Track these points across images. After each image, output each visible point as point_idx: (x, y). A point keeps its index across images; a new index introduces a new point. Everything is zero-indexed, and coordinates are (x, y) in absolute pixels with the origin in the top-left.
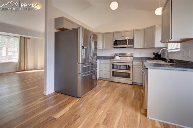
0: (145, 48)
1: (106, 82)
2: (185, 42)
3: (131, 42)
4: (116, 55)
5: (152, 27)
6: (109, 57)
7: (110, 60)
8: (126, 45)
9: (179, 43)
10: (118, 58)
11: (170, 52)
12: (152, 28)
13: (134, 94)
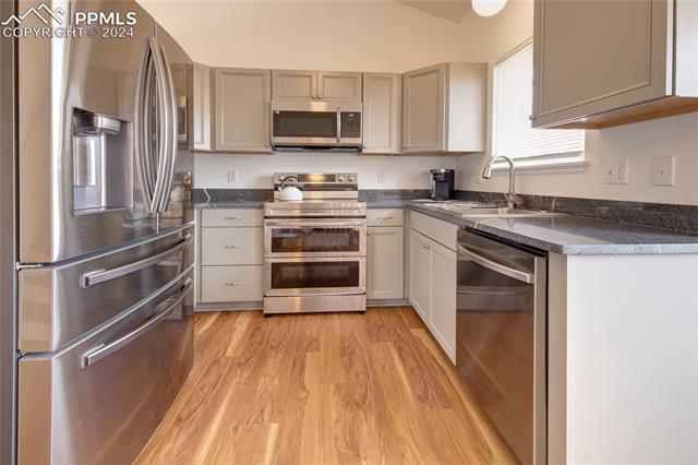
0: (404, 153)
1: (242, 325)
2: (621, 127)
3: (353, 123)
4: (286, 182)
5: (433, 71)
6: (245, 191)
7: (262, 207)
8: (335, 135)
9: (583, 131)
10: (294, 195)
11: (519, 169)
12: (435, 74)
13: (405, 366)
